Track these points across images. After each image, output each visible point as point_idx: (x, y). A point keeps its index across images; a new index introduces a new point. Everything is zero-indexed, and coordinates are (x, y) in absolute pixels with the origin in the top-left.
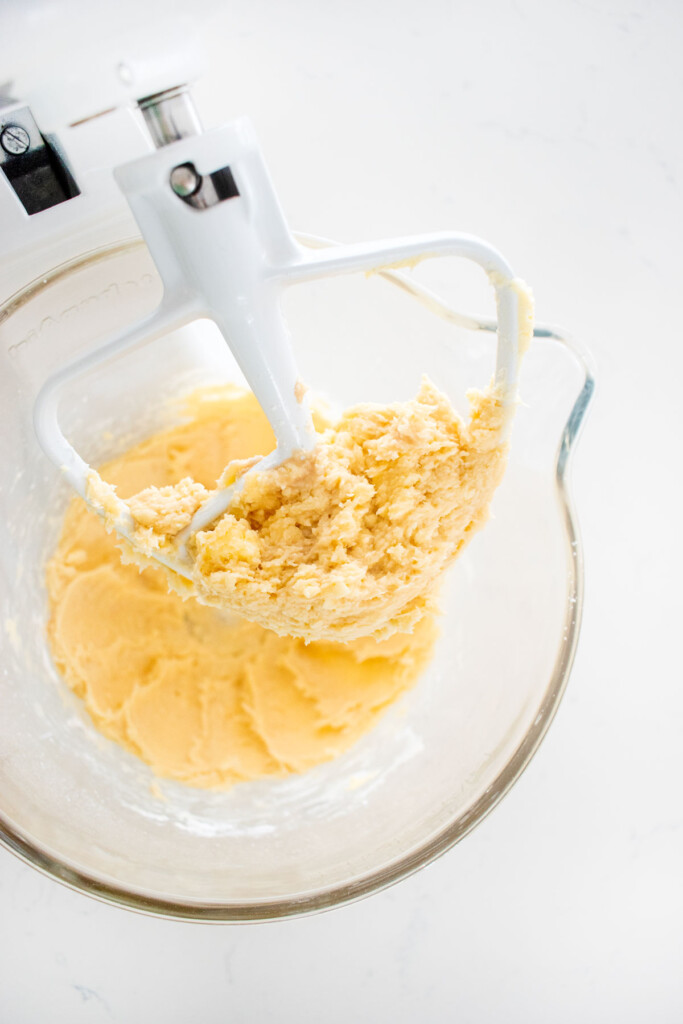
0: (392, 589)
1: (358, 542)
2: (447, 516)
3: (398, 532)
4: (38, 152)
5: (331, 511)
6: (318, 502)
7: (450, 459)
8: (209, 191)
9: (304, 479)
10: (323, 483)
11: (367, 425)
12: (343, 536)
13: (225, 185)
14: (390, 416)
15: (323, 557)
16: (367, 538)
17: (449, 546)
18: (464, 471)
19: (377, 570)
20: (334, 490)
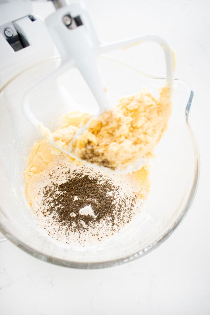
0: (140, 149)
1: (128, 135)
2: (155, 126)
3: (141, 130)
4: (16, 37)
5: (119, 126)
6: (114, 125)
7: (154, 108)
8: (74, 24)
9: (109, 118)
10: (116, 119)
11: (126, 101)
12: (123, 133)
13: (78, 22)
14: (133, 98)
15: (118, 140)
16: (131, 134)
17: (157, 135)
18: (159, 111)
19: (135, 143)
20: (119, 120)
